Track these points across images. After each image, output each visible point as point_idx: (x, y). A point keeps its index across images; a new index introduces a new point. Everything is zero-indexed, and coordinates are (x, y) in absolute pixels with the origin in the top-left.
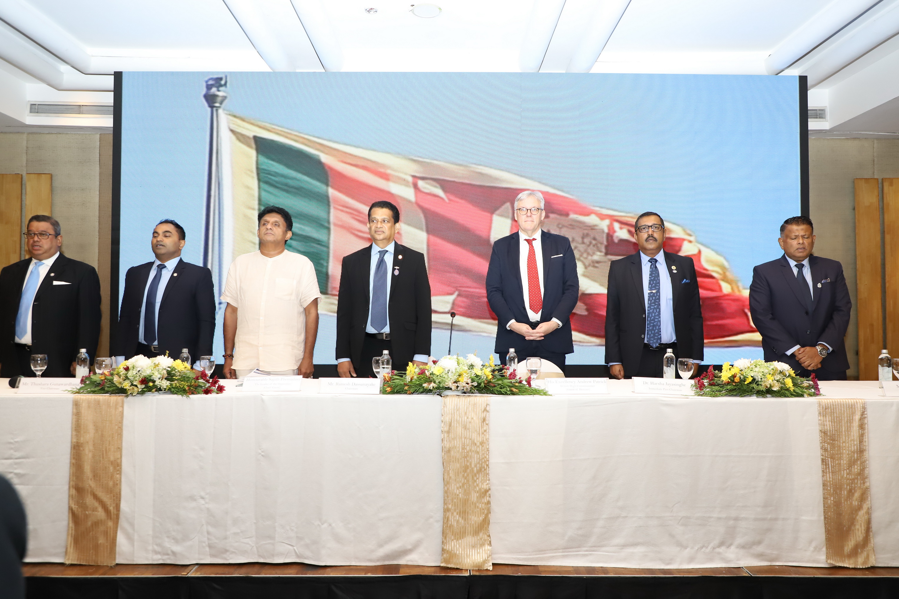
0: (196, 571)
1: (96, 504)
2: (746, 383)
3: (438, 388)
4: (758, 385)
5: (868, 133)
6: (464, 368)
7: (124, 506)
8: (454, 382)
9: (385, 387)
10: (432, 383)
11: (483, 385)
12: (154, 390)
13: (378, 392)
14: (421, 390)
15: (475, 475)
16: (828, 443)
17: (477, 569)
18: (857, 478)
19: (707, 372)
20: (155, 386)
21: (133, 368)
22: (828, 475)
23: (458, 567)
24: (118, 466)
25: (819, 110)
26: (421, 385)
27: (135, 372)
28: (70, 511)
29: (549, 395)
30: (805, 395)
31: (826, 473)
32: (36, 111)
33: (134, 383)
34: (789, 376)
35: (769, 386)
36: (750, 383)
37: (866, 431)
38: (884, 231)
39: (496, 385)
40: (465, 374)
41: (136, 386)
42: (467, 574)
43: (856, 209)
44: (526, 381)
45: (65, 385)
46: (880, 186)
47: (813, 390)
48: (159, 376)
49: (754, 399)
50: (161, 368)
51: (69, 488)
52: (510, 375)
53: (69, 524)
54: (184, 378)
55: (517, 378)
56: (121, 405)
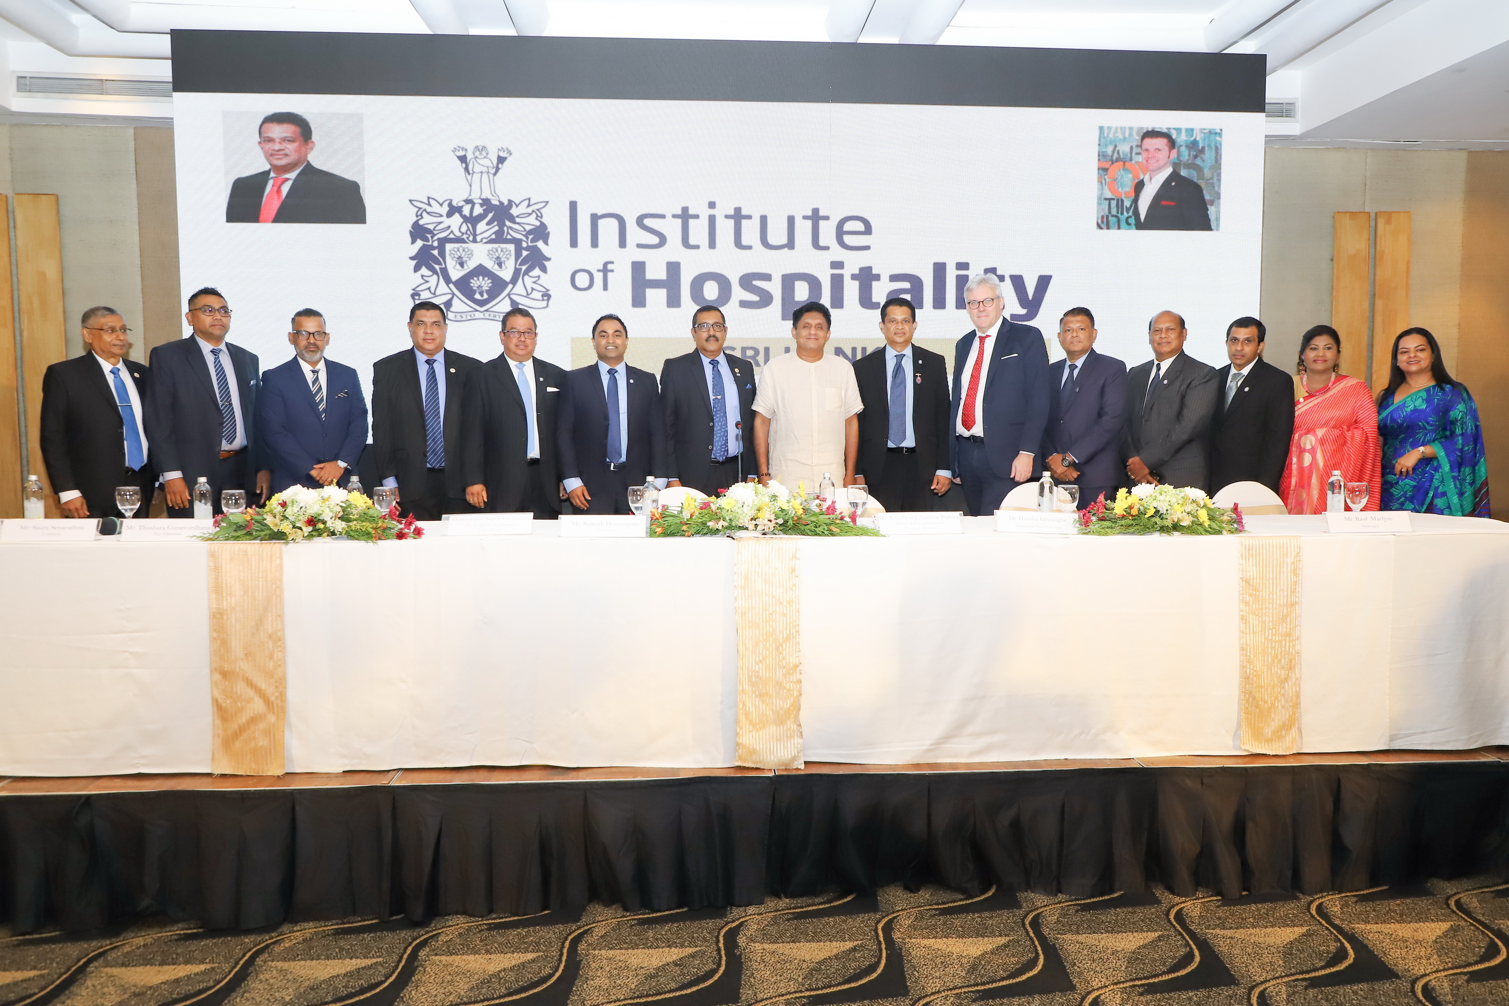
0: (400, 779)
1: (252, 693)
2: (1146, 516)
3: (730, 527)
4: (1162, 519)
5: (1358, 140)
6: (763, 499)
7: (292, 695)
8: (752, 520)
9: (653, 527)
10: (721, 520)
11: (791, 522)
12: (325, 534)
13: (644, 535)
14: (705, 531)
15: (781, 645)
16: (1251, 595)
17: (784, 768)
18: (1285, 640)
19: (1096, 503)
20: (326, 529)
21: (293, 503)
22: (1248, 635)
23: (758, 766)
24: (279, 640)
25: (1286, 104)
26: (704, 524)
27: (296, 509)
28: (215, 704)
29: (882, 536)
30: (1224, 532)
31: (1246, 634)
32: (28, 88)
33: (298, 525)
34: (1205, 506)
35: (1176, 520)
36: (1152, 516)
37: (1300, 578)
38: (1374, 295)
39: (809, 522)
40: (766, 508)
41: (300, 528)
42: (771, 774)
43: (1335, 259)
44: (850, 517)
45: (189, 529)
46: (1372, 223)
47: (1235, 526)
48: (331, 514)
49: (1156, 538)
50: (333, 503)
51: (211, 671)
52: (828, 508)
53: (214, 721)
54: (365, 517)
55: (838, 512)
56: (278, 555)
